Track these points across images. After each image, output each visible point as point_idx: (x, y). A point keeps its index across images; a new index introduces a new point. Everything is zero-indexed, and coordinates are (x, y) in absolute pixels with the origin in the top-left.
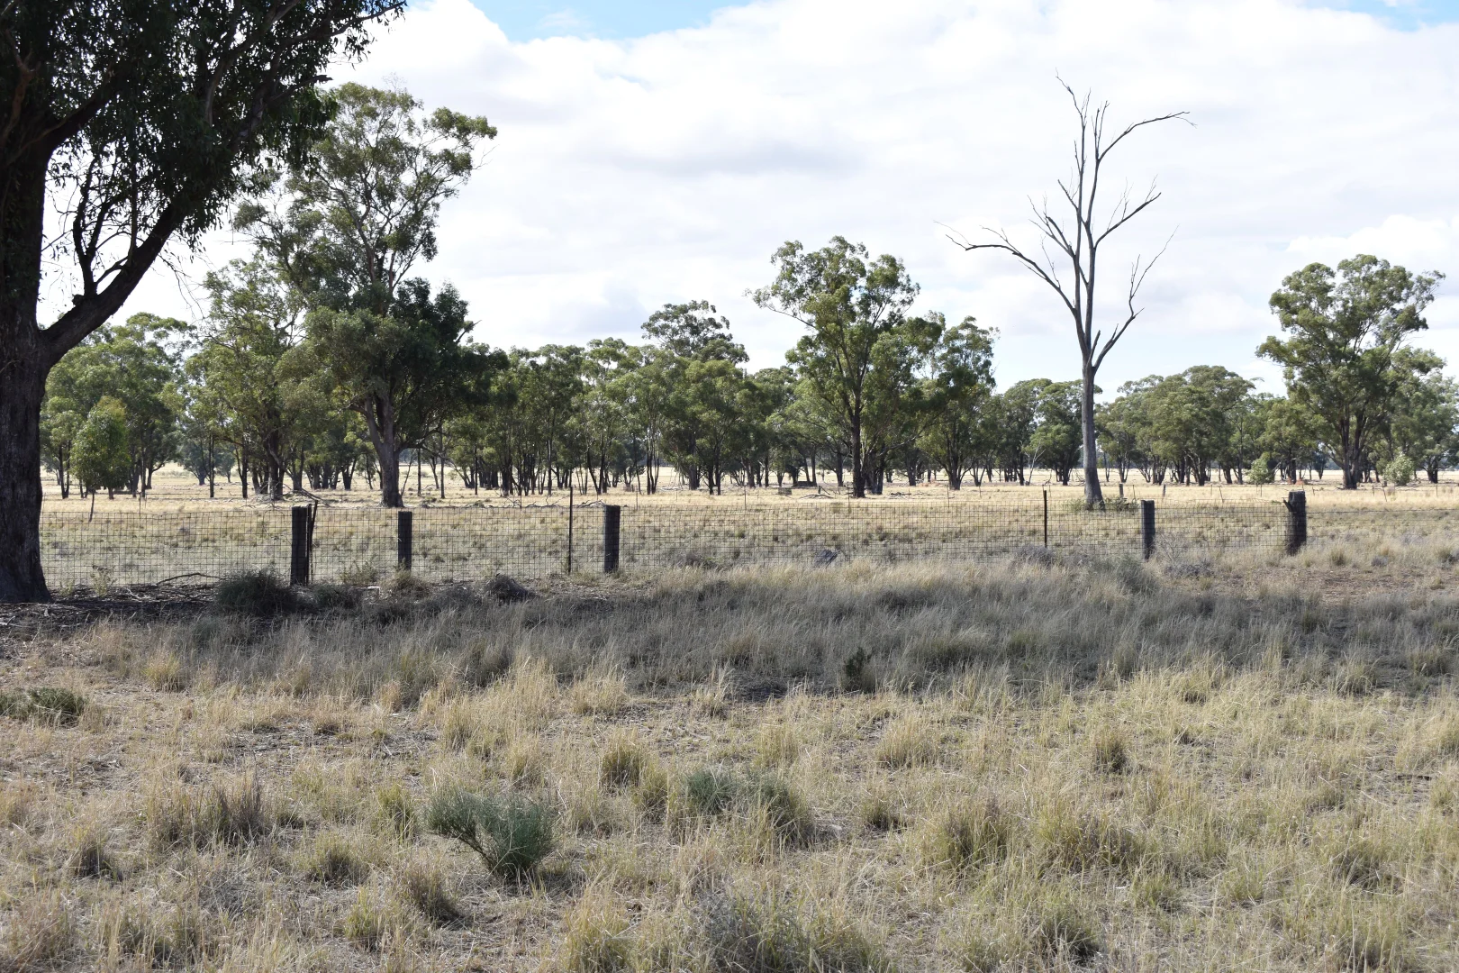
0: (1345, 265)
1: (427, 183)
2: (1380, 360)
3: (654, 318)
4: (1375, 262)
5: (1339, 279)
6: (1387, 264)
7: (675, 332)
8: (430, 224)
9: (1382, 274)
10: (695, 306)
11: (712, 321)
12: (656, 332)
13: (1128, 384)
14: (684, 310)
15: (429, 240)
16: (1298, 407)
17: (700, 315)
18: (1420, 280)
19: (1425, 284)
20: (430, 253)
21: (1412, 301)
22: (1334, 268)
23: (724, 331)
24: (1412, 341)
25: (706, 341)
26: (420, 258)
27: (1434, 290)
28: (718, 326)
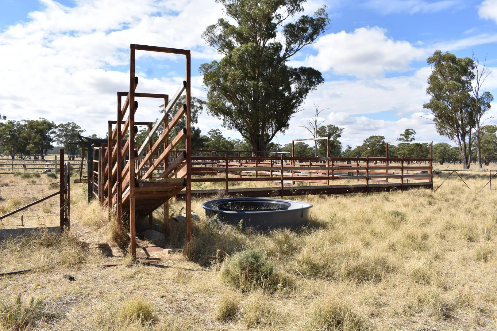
0: (328, 126)
1: (196, 111)
2: (334, 142)
3: (210, 132)
4: (333, 126)
5: (327, 129)
6: (335, 126)
7: (213, 134)
8: (197, 118)
9: (334, 128)
10: (217, 130)
11: (219, 133)
12: (210, 134)
13: (286, 145)
14: (215, 130)
15: (196, 120)
16: (321, 149)
17: (217, 131)
18: (341, 129)
19: (341, 130)
20: (197, 122)
21: (339, 132)
22: (326, 127)
23: (221, 134)
24: (338, 139)
25: (218, 136)
26: (195, 123)
27: (343, 131)
28: (220, 133)
